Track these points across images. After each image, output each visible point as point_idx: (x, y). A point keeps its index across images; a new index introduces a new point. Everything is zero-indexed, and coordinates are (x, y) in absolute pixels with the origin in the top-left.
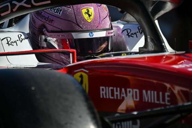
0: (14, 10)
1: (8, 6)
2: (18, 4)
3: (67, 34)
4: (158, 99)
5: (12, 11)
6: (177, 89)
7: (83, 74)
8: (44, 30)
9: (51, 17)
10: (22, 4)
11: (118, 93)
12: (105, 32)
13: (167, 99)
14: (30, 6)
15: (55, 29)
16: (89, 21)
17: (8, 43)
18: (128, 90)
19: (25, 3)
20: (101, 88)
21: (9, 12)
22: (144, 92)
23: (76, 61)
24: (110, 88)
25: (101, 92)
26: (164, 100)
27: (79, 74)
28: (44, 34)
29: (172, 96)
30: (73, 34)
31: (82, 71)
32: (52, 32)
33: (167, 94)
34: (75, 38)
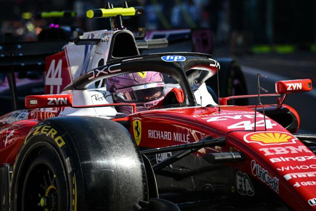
0: (97, 76)
1: (92, 73)
2: (99, 72)
3: (129, 88)
4: (183, 140)
5: (95, 77)
6: (193, 132)
7: (139, 121)
8: (114, 89)
9: (117, 79)
10: (102, 71)
11: (159, 135)
12: (156, 83)
13: (188, 139)
14: (107, 73)
15: (121, 87)
16: (143, 77)
17: (96, 99)
18: (165, 132)
19: (104, 71)
20: (149, 131)
21: (94, 77)
22: (174, 133)
23: (135, 111)
24: (155, 131)
25: (149, 134)
26: (186, 140)
27: (136, 121)
28: (114, 92)
29: (191, 136)
30: (133, 88)
31: (137, 119)
32: (119, 89)
33: (187, 135)
34: (134, 90)
